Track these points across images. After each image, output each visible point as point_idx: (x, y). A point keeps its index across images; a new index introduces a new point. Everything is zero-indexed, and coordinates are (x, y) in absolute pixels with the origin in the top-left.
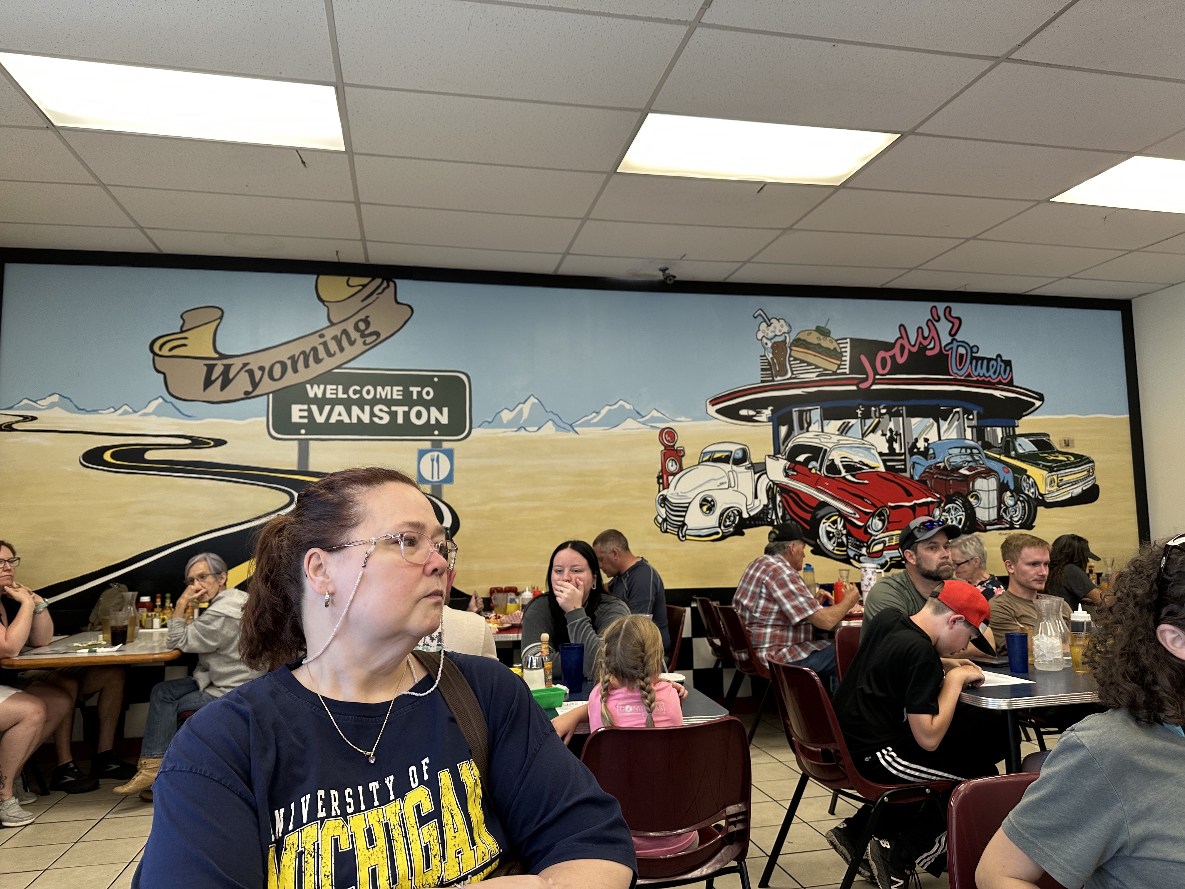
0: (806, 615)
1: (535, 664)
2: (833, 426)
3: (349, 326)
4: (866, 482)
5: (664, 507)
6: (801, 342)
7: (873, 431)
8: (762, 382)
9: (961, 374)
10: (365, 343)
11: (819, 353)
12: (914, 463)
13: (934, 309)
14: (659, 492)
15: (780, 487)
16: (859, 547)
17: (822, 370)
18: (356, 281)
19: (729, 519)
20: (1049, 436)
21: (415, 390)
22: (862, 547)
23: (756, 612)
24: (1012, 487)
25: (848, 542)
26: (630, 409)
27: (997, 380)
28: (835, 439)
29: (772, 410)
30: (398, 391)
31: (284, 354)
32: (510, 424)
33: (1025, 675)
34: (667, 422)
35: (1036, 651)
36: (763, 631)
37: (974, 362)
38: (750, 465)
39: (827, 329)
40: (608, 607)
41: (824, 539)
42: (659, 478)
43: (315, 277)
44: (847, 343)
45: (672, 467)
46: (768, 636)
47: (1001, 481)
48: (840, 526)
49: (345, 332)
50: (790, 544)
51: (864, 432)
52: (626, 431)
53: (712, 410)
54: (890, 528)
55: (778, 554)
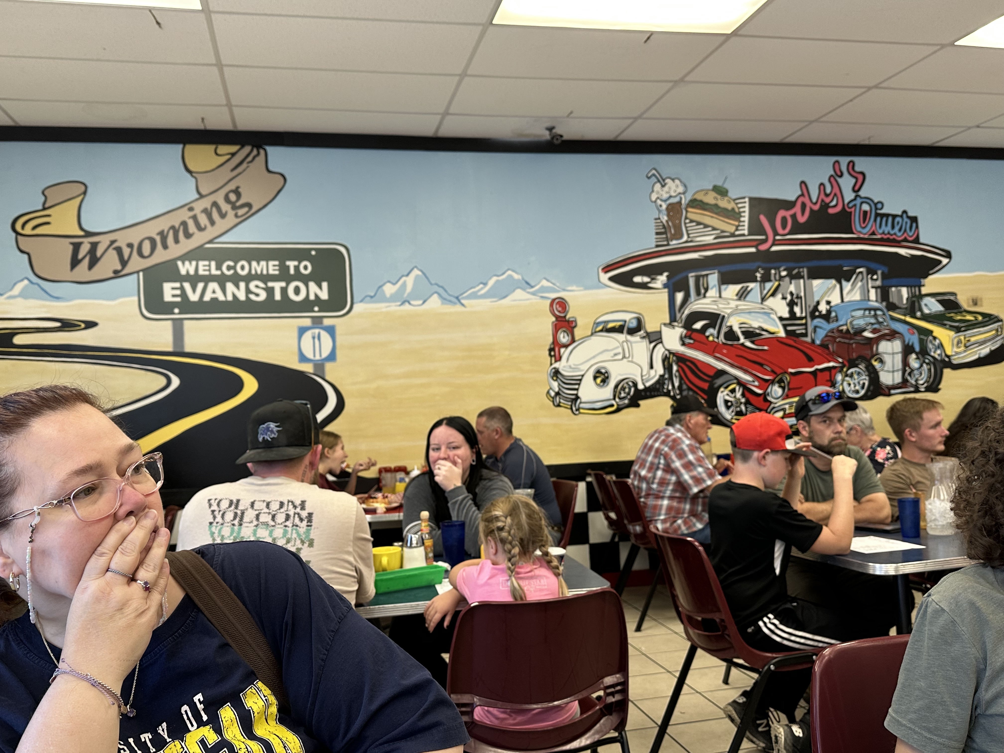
0: (704, 486)
1: (414, 542)
2: (732, 290)
3: (219, 198)
4: (766, 348)
5: (556, 380)
6: (697, 203)
7: (773, 295)
8: (657, 246)
9: (865, 233)
10: (236, 216)
11: (716, 214)
12: (816, 327)
13: (837, 164)
14: (551, 364)
15: (676, 356)
17: (718, 232)
18: (224, 149)
19: (624, 390)
20: (955, 294)
21: (292, 264)
23: (653, 483)
24: (917, 349)
26: (519, 280)
27: (903, 237)
28: (733, 304)
29: (667, 276)
30: (274, 266)
31: (152, 230)
32: (393, 299)
33: (917, 540)
34: (558, 291)
35: (929, 516)
36: (659, 502)
37: (879, 219)
38: (645, 335)
39: (724, 188)
40: (490, 484)
41: (722, 408)
42: (551, 350)
43: (180, 146)
44: (745, 202)
45: (563, 338)
46: (664, 508)
47: (906, 342)
48: (738, 394)
49: (215, 204)
50: (687, 416)
51: (763, 295)
52: (515, 303)
53: (604, 278)
54: (790, 395)
55: (678, 426)
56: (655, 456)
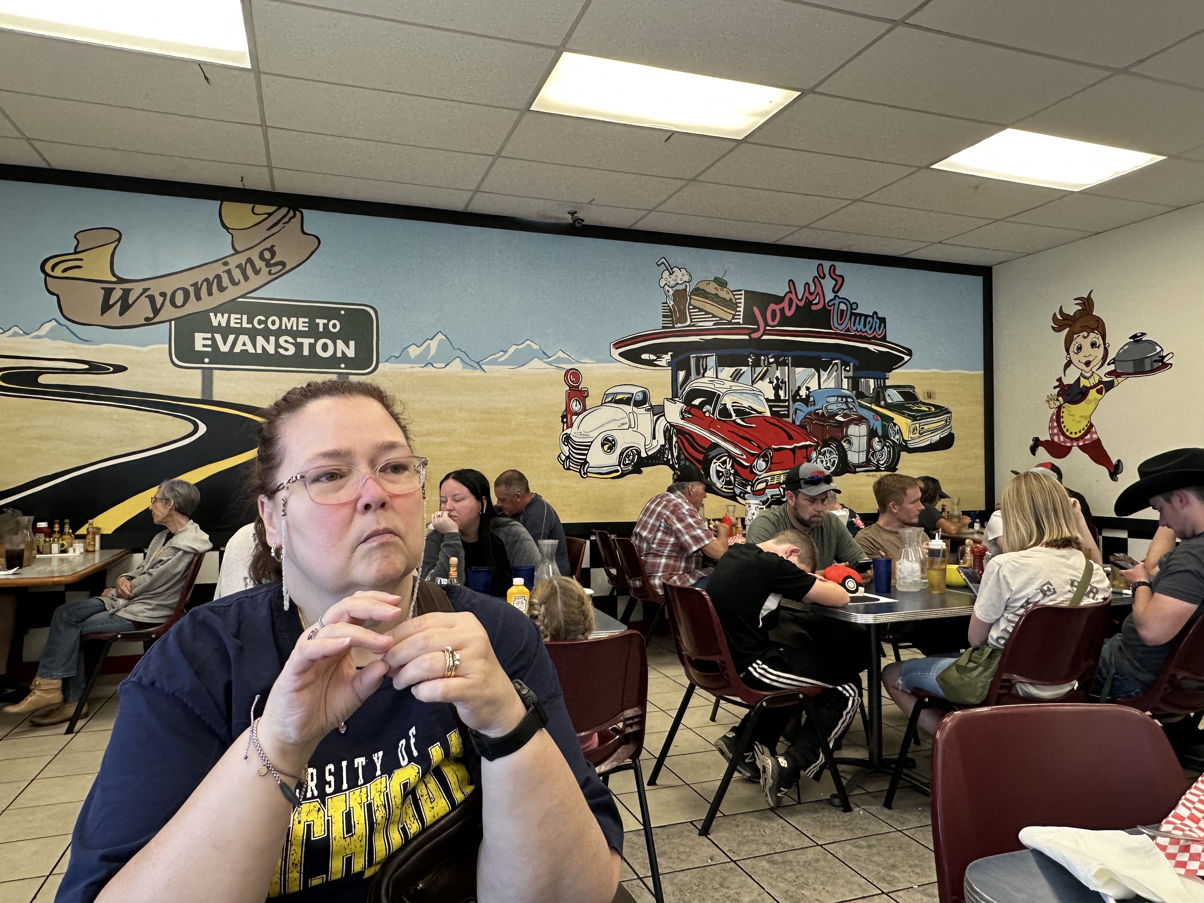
0: (702, 545)
2: (727, 372)
3: (254, 255)
4: (754, 425)
5: (567, 445)
6: (700, 291)
7: (762, 379)
8: (663, 328)
9: (841, 329)
10: (270, 273)
11: (716, 303)
12: (796, 409)
13: (820, 266)
14: (563, 431)
15: (677, 429)
16: (745, 486)
17: (718, 319)
18: (261, 209)
19: (628, 458)
20: (914, 387)
21: (321, 322)
22: (747, 485)
23: (653, 543)
24: (880, 434)
25: (735, 481)
26: (537, 350)
27: (873, 335)
28: (728, 384)
29: (671, 355)
30: (304, 322)
31: (185, 282)
32: (417, 360)
33: (890, 594)
34: (572, 363)
36: (658, 561)
37: (853, 318)
38: (649, 407)
39: (724, 280)
41: (714, 478)
42: (563, 417)
43: (219, 202)
44: (742, 294)
45: (576, 406)
46: (662, 566)
47: (871, 427)
48: (729, 466)
49: (249, 260)
50: (690, 485)
51: (753, 379)
52: (530, 371)
53: (615, 353)
54: (772, 469)
55: (679, 492)
56: (657, 519)
